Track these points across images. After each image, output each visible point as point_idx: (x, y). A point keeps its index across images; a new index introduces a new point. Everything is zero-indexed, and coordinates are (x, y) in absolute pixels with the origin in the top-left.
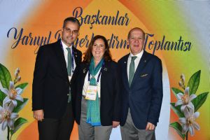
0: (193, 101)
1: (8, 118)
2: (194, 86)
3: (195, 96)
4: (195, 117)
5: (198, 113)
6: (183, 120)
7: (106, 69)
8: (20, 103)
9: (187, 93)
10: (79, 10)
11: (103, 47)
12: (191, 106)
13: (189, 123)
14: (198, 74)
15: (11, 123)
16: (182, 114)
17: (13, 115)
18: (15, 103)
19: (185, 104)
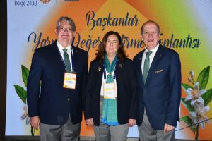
0: (203, 96)
2: (203, 81)
3: (204, 91)
4: (205, 111)
5: (208, 108)
6: (194, 114)
7: (120, 66)
9: (196, 88)
10: (91, 14)
11: (117, 44)
12: (201, 100)
13: (199, 117)
14: (207, 69)
16: (192, 109)
19: (195, 98)
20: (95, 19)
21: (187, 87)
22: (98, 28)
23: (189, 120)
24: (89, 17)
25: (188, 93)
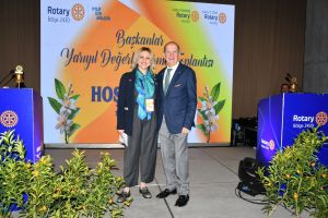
0: (215, 107)
1: (64, 124)
2: (215, 95)
3: (216, 103)
4: (216, 119)
5: (218, 117)
6: (207, 122)
8: (74, 112)
9: (210, 101)
10: (121, 32)
12: (213, 111)
13: (211, 124)
14: (218, 86)
15: (68, 128)
16: (206, 118)
17: (69, 122)
18: (70, 112)
19: (209, 109)
20: (125, 37)
21: (203, 100)
22: (128, 46)
23: (203, 128)
24: (119, 35)
25: (203, 105)
